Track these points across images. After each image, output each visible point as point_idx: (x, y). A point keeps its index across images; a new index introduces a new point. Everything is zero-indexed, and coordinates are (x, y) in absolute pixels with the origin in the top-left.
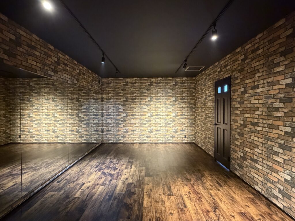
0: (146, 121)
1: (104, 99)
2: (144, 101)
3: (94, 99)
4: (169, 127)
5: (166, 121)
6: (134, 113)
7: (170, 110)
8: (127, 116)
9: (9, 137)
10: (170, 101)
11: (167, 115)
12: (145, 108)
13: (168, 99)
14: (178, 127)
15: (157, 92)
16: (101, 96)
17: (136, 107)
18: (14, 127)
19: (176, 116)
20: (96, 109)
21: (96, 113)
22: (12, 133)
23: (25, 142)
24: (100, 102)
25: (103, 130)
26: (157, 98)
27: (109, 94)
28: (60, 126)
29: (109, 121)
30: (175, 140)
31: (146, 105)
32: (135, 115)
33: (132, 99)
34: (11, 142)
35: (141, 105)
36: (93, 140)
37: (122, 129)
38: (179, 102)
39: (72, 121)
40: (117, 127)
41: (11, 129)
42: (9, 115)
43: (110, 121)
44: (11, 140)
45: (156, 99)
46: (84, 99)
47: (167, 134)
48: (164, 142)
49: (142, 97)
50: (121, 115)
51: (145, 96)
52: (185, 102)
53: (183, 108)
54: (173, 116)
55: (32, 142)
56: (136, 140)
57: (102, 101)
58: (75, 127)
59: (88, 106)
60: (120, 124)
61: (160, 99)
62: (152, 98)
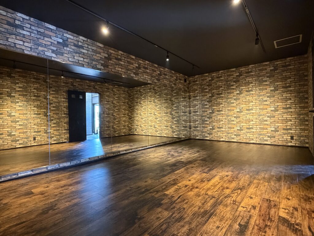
0: (235, 117)
1: (191, 97)
2: (231, 94)
3: (183, 98)
4: (266, 124)
5: (261, 117)
6: (220, 109)
7: (266, 103)
8: (213, 112)
9: (131, 130)
10: (267, 92)
11: (263, 109)
12: (233, 103)
13: (263, 89)
14: (279, 125)
15: (249, 83)
16: (188, 94)
17: (222, 102)
18: (133, 123)
19: (276, 110)
20: (185, 107)
21: (185, 110)
22: (132, 127)
23: (138, 134)
24: (187, 100)
25: (191, 126)
26: (247, 89)
27: (195, 91)
28: (159, 122)
29: (195, 118)
30: (275, 142)
31: (234, 99)
32: (222, 111)
33: (218, 94)
34: (132, 133)
35: (229, 100)
36: (182, 135)
37: (208, 126)
38: (281, 92)
39: (167, 118)
40: (203, 124)
41: (132, 124)
42: (130, 114)
43: (197, 118)
44: (132, 132)
45: (247, 91)
46: (175, 99)
47: (263, 133)
48: (257, 142)
49: (229, 91)
50: (207, 111)
51: (233, 89)
52: (291, 91)
53: (286, 99)
54: (271, 110)
55: (142, 134)
56: (222, 137)
57: (190, 99)
58: (169, 123)
59: (178, 104)
60: (207, 121)
61: (252, 90)
62: (242, 90)
